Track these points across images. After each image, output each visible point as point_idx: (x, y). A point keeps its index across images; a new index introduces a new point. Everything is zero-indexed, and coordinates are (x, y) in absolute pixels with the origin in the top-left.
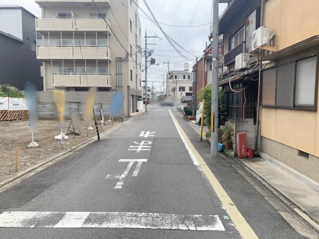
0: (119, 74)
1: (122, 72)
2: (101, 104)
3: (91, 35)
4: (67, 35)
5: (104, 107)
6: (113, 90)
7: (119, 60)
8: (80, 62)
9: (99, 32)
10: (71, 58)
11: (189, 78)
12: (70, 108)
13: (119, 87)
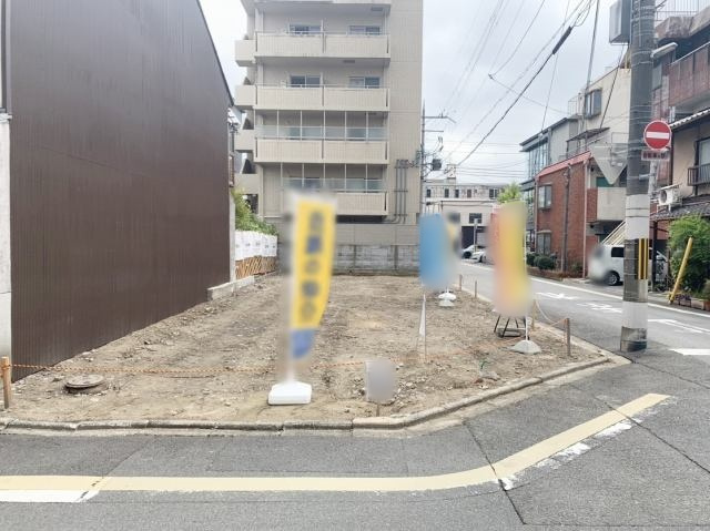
0: (401, 191)
1: (408, 188)
2: (396, 247)
3: (356, 118)
4: (313, 117)
5: (401, 251)
6: (391, 222)
7: (403, 165)
8: (335, 169)
9: (371, 113)
10: (320, 161)
11: (457, 196)
12: (340, 255)
13: (400, 215)
